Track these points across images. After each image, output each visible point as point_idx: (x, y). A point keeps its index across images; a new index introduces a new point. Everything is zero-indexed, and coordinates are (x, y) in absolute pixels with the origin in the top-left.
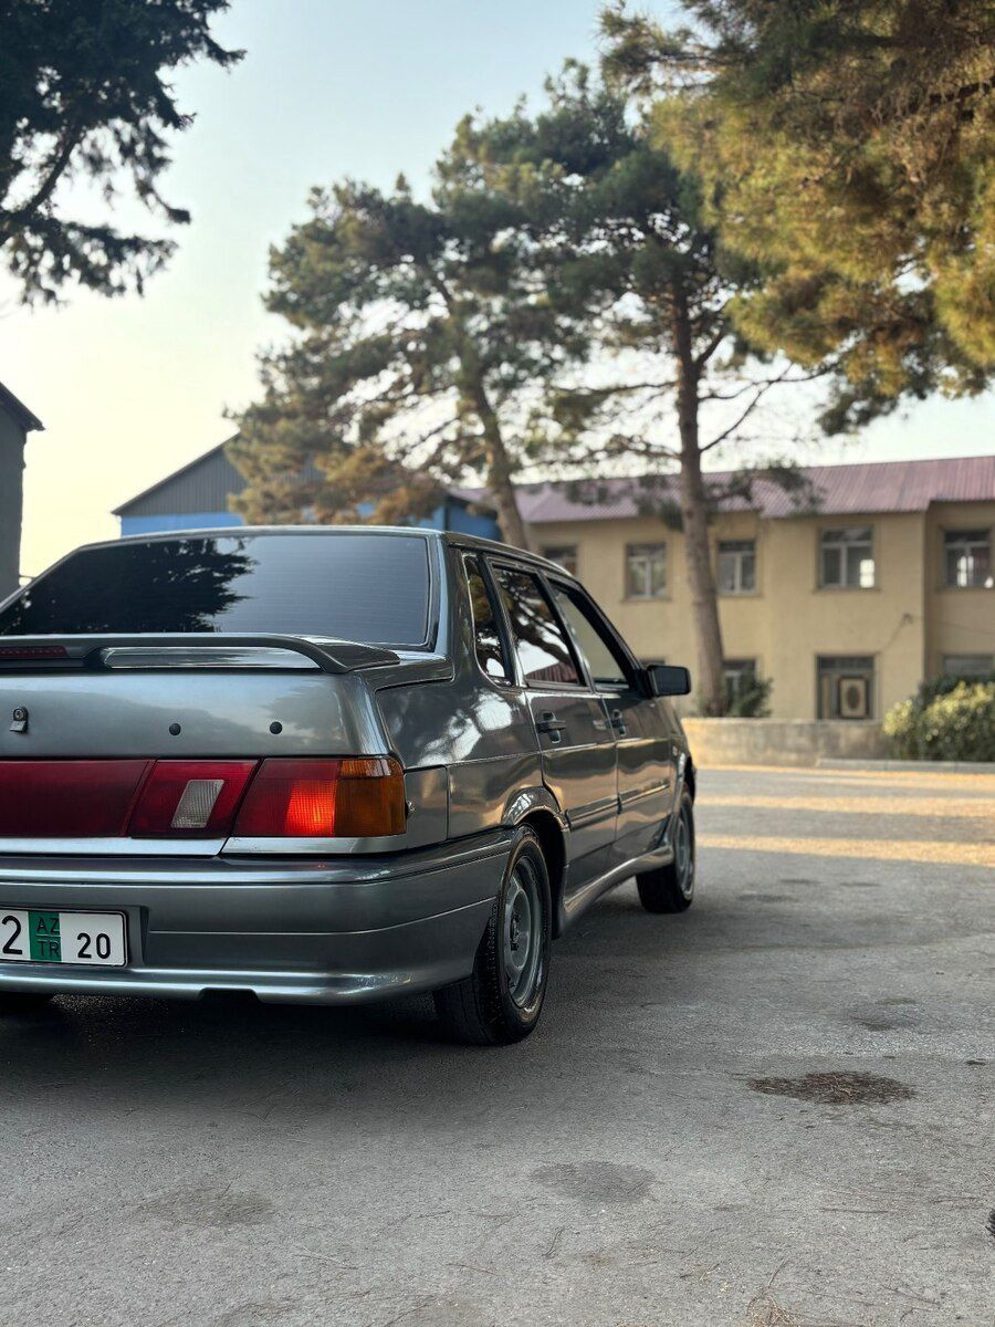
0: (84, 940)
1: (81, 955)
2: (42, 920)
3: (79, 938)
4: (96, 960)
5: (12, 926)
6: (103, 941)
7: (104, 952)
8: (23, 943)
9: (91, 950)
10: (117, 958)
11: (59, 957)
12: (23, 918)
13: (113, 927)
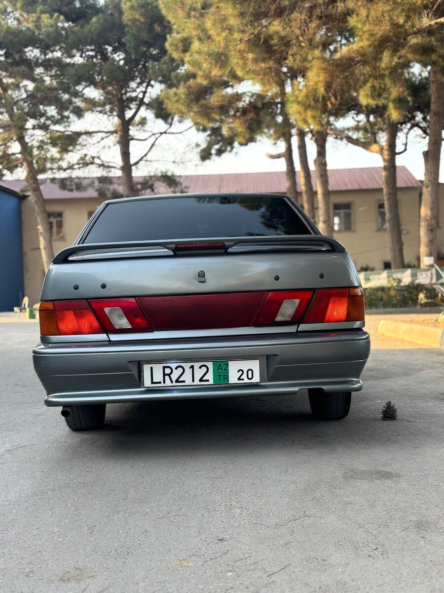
0: (241, 372)
1: (239, 379)
2: (220, 365)
3: (238, 372)
4: (246, 381)
5: (204, 369)
6: (250, 372)
7: (250, 376)
8: (210, 376)
9: (244, 376)
10: (256, 379)
11: (228, 380)
12: (210, 365)
13: (255, 365)
